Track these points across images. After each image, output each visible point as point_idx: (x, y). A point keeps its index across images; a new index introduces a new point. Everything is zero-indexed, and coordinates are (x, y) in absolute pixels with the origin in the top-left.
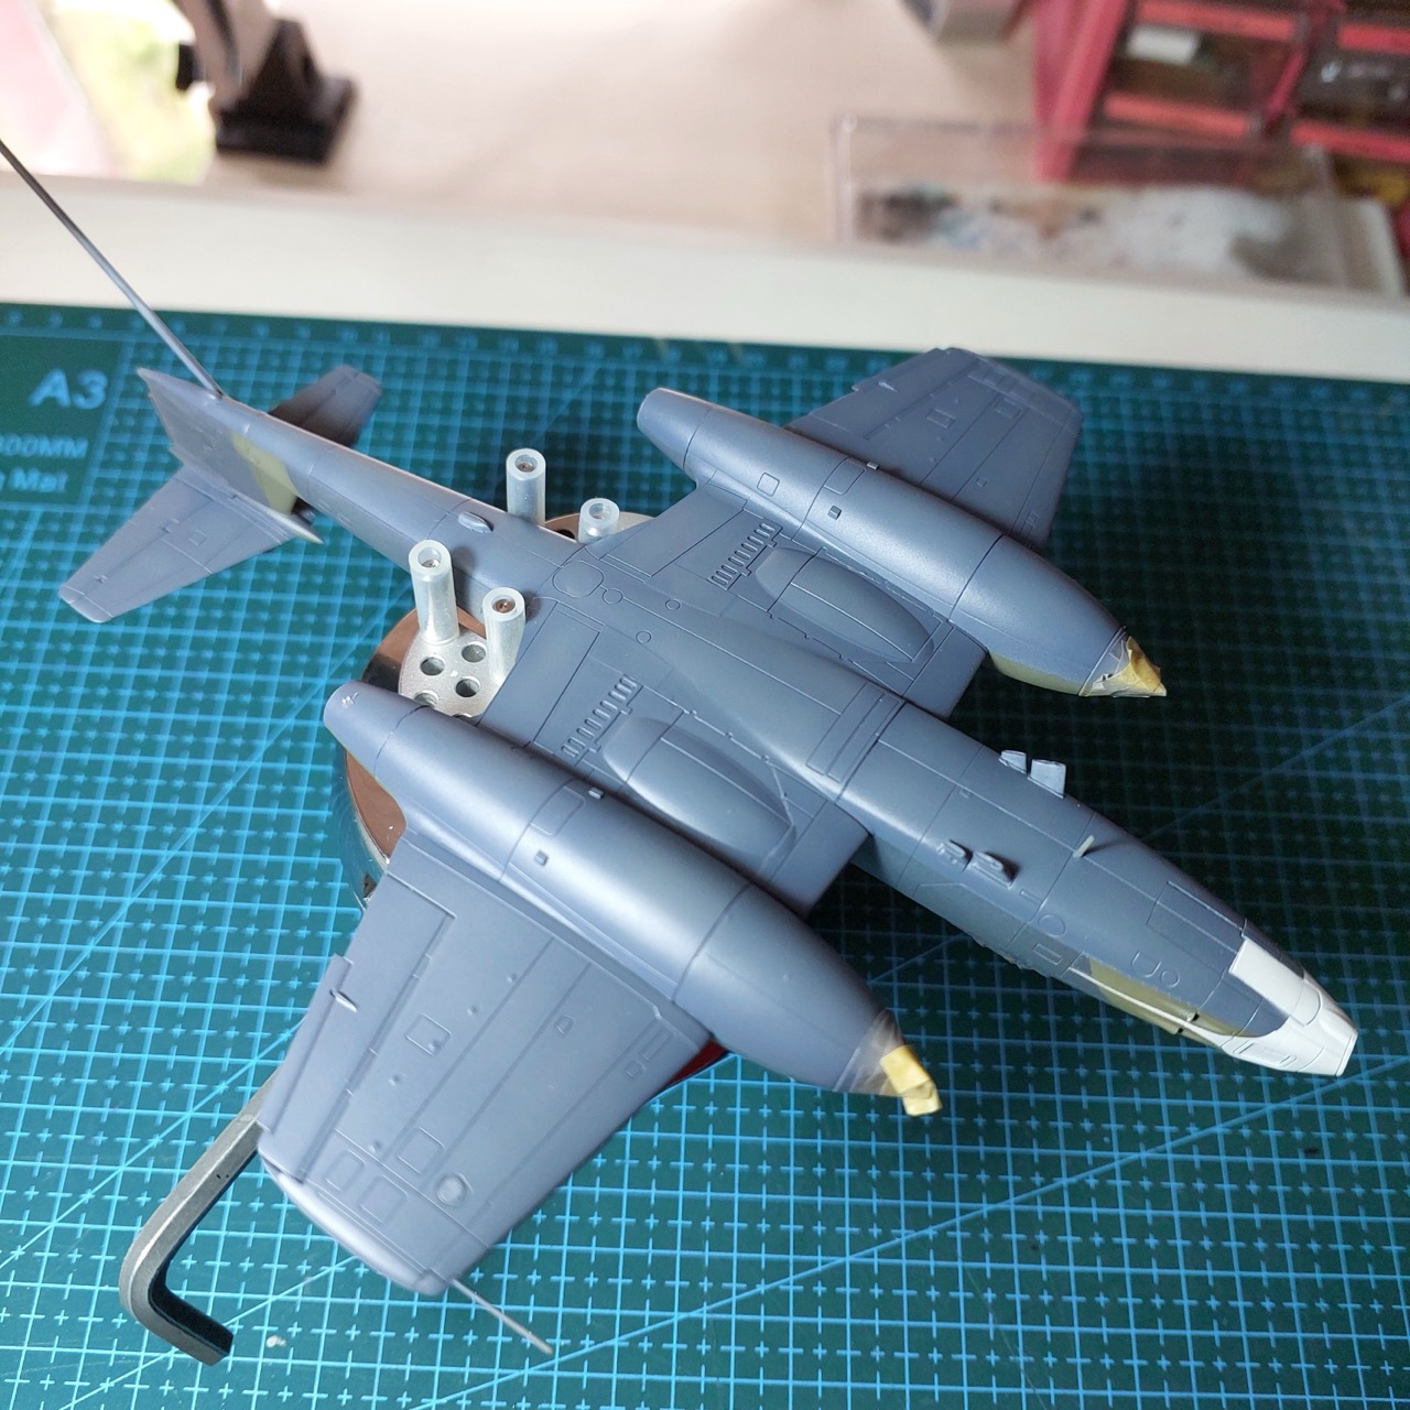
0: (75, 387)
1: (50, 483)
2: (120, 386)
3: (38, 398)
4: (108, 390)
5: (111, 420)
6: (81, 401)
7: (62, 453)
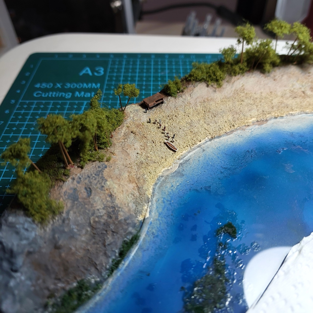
0: (93, 71)
1: (88, 95)
2: (109, 70)
3: (81, 74)
4: (105, 71)
5: (107, 78)
6: (96, 74)
7: (91, 87)
